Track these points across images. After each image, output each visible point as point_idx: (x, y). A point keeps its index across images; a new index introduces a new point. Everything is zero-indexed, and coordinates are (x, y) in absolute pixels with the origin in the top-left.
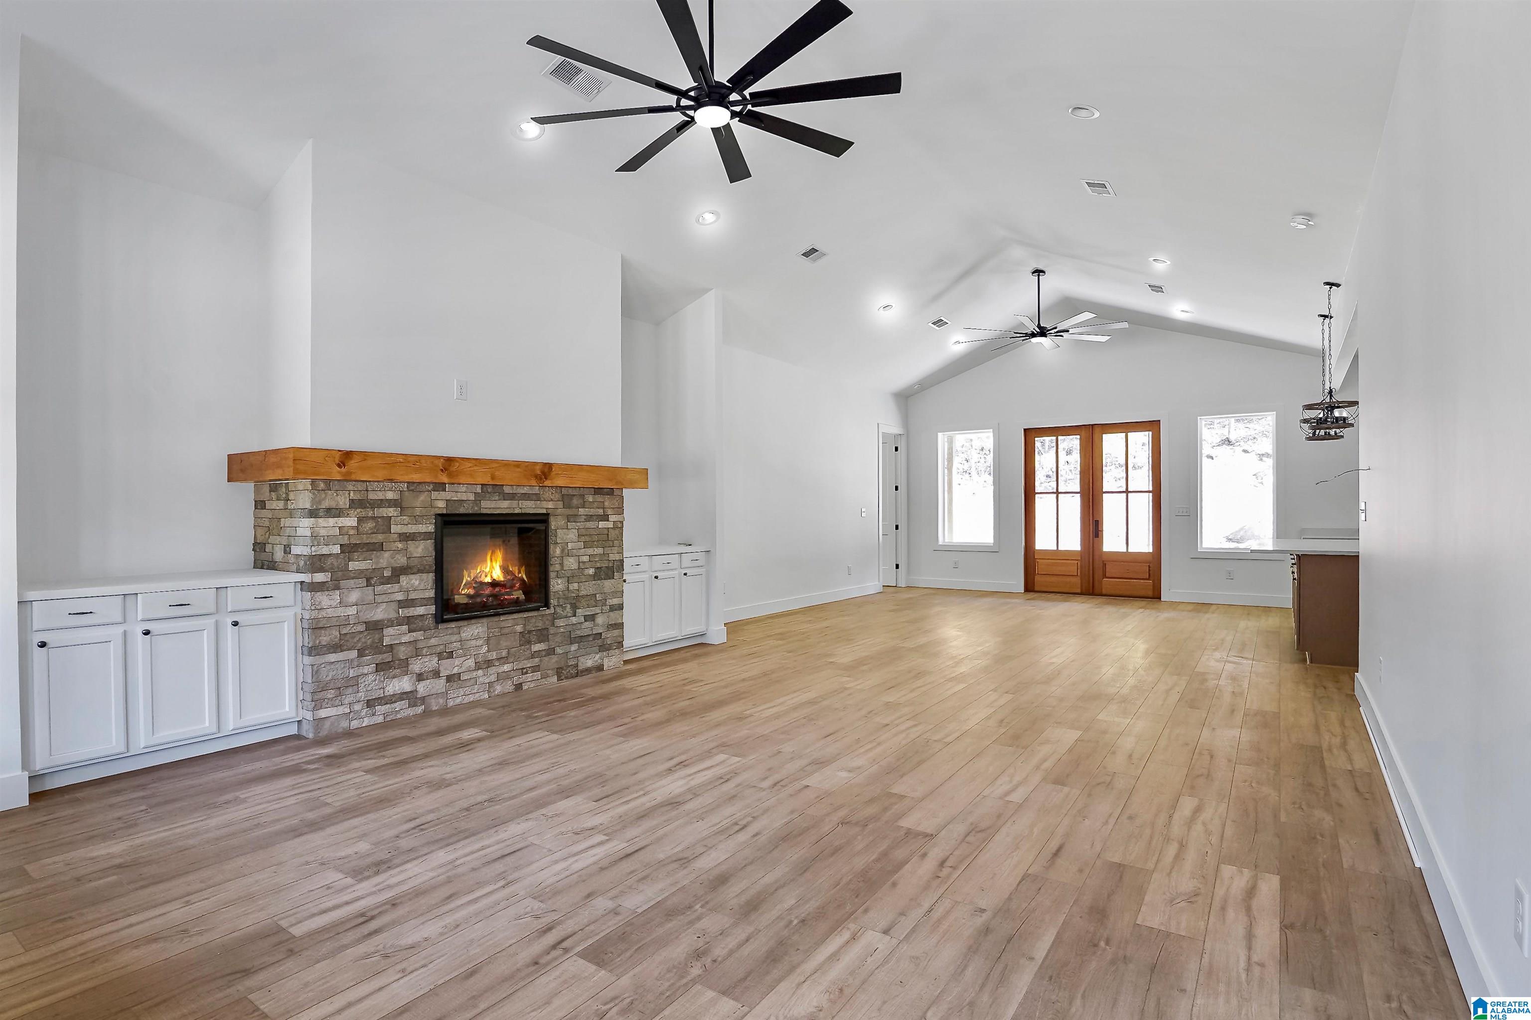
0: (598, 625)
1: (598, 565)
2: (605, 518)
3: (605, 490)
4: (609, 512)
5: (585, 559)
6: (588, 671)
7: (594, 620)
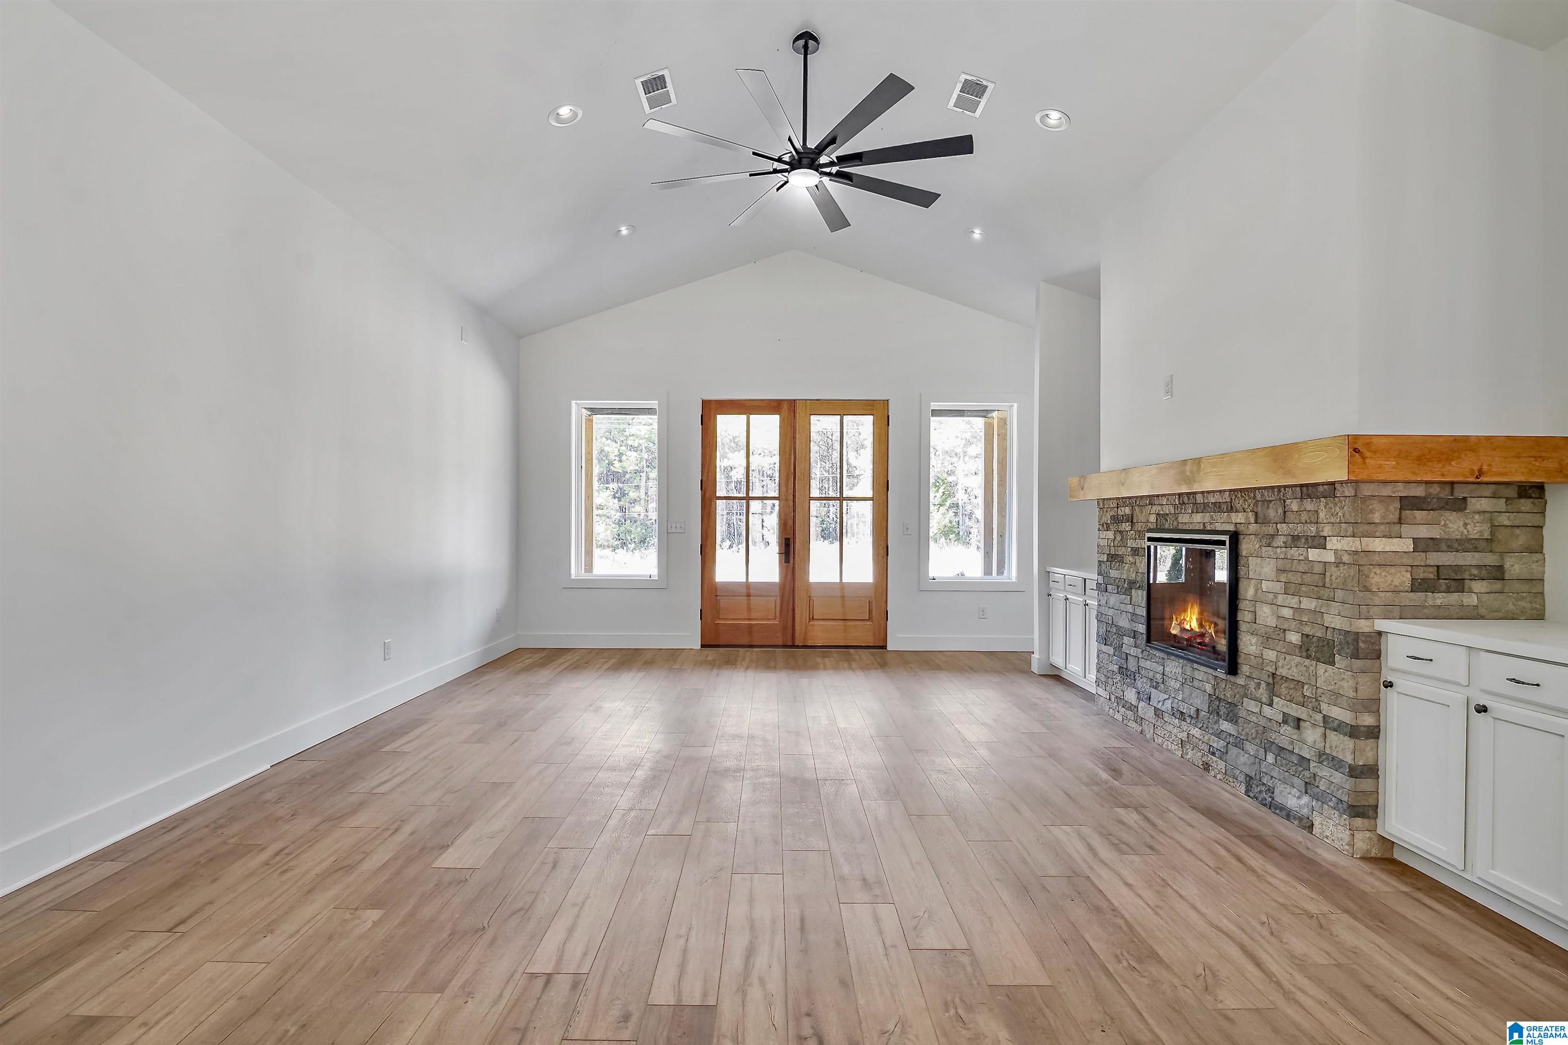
0: (1304, 742)
1: (1307, 630)
2: (1320, 542)
3: (1321, 488)
4: (1327, 531)
5: (1287, 613)
6: (1288, 815)
7: (1298, 727)
